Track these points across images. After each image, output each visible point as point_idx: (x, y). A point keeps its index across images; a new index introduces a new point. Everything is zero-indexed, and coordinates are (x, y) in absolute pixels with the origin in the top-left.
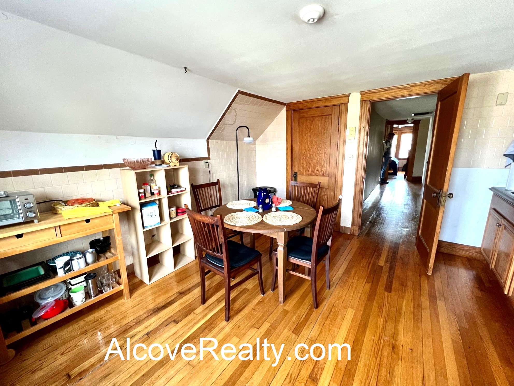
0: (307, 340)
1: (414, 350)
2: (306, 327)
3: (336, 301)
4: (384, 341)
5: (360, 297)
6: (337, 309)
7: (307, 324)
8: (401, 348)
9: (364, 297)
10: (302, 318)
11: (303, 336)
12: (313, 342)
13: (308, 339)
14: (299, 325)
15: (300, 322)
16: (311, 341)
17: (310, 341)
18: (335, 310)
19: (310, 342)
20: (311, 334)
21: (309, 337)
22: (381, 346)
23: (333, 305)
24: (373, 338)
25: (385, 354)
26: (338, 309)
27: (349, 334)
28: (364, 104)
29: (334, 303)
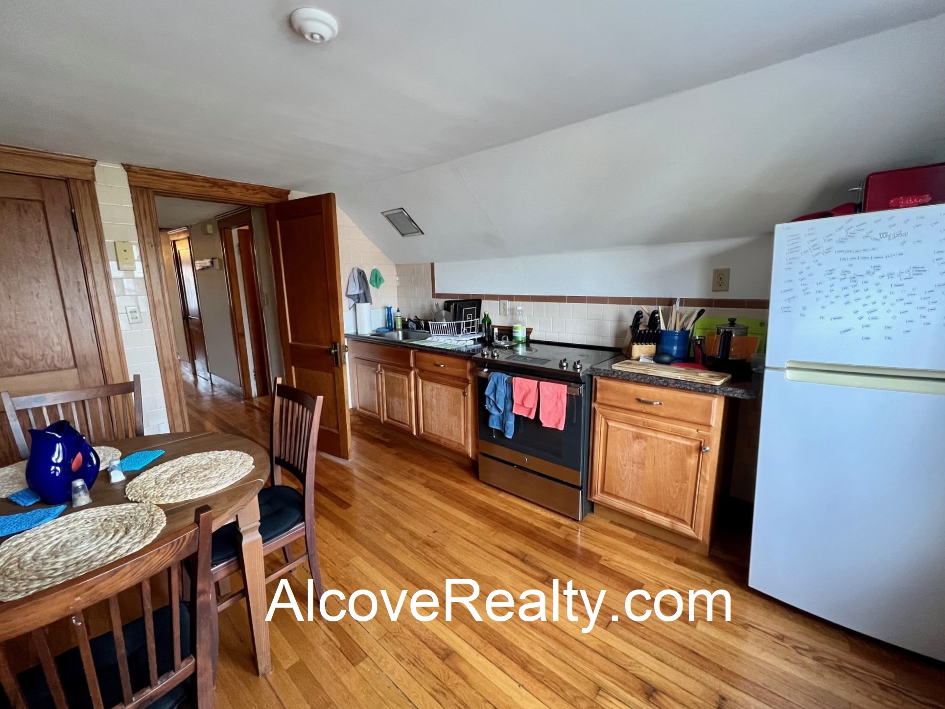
0: (382, 644)
1: (436, 529)
2: (354, 638)
3: (326, 572)
4: (417, 548)
5: (338, 539)
6: (342, 577)
7: (350, 632)
8: (431, 539)
9: (341, 534)
10: (333, 638)
11: (370, 648)
12: (387, 635)
13: (380, 641)
14: (343, 649)
15: (339, 645)
16: (385, 638)
17: (385, 640)
18: (344, 580)
19: (387, 640)
20: (371, 633)
21: (377, 638)
22: (423, 554)
23: (333, 578)
24: (409, 556)
25: (434, 555)
26: (343, 575)
27: (394, 580)
28: (142, 195)
29: (329, 575)
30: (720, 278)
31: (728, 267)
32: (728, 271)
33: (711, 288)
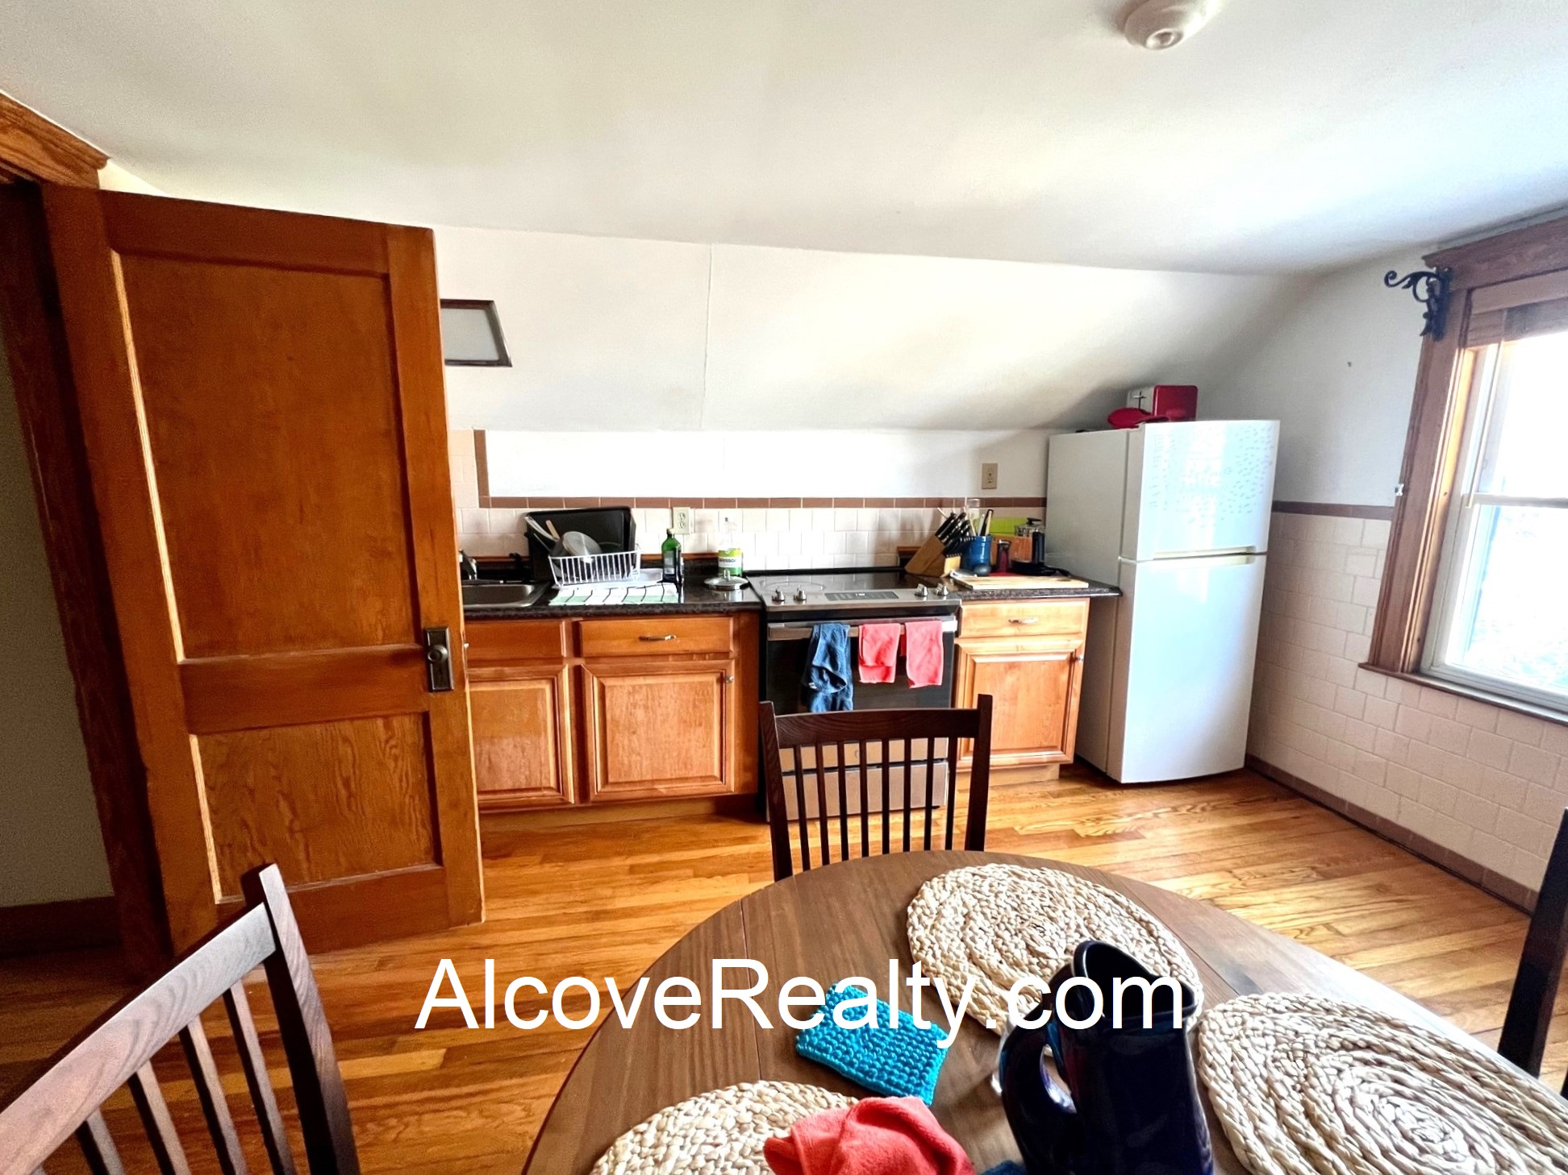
30: (989, 475)
31: (995, 462)
32: (996, 465)
33: (980, 486)
